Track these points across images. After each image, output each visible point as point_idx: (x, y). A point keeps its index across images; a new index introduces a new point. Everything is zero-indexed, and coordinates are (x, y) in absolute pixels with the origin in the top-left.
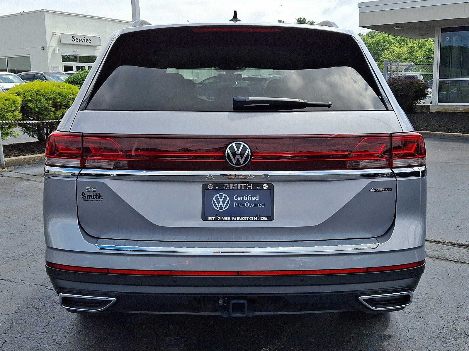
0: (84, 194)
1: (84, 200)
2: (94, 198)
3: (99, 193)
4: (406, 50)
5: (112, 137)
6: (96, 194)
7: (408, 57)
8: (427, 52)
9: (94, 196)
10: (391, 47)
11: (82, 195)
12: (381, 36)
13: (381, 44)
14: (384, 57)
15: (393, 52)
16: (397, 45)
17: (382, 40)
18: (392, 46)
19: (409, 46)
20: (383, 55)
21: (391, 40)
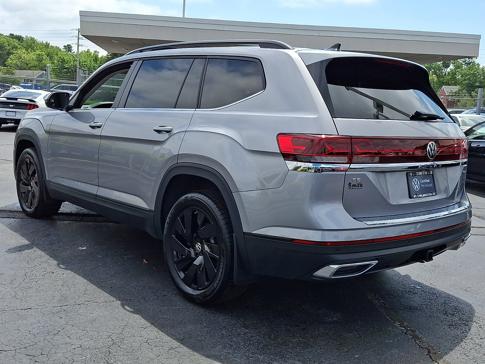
0: (350, 184)
1: (350, 189)
2: (357, 187)
3: (361, 183)
4: (34, 57)
5: (370, 139)
6: (359, 183)
7: (37, 65)
8: (59, 61)
9: (357, 185)
10: (18, 53)
11: (349, 185)
12: (4, 39)
13: (6, 47)
14: (10, 62)
15: (20, 58)
16: (24, 51)
17: (6, 44)
18: (19, 51)
19: (37, 53)
20: (9, 60)
21: (16, 45)
